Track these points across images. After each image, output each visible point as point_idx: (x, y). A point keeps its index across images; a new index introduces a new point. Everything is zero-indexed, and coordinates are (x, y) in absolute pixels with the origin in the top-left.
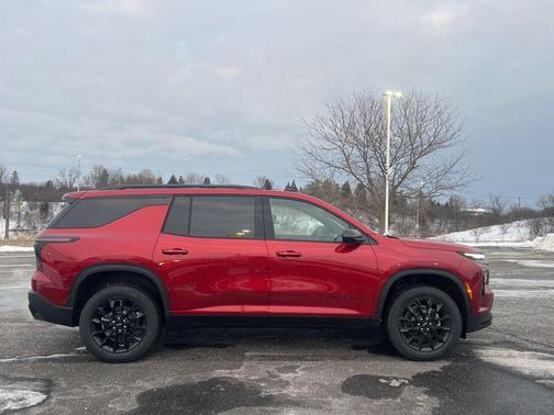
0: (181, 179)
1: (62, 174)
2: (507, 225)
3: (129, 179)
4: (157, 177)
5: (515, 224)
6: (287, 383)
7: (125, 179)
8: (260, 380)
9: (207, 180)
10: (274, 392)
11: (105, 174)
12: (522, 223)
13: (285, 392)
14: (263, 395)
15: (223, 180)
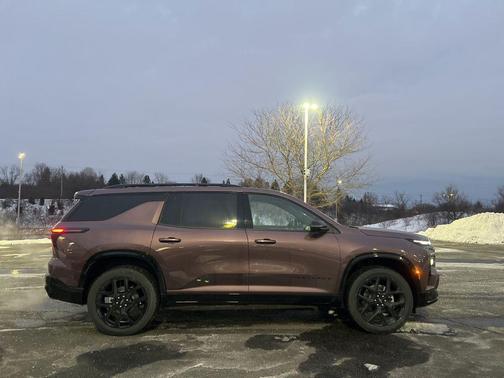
0: (122, 177)
1: (4, 172)
2: (409, 218)
3: (71, 176)
4: (98, 175)
5: (415, 217)
6: (202, 343)
7: (68, 177)
8: (180, 342)
9: (147, 179)
10: (190, 350)
11: (47, 171)
12: (422, 216)
13: (199, 349)
14: (181, 351)
15: (162, 178)
